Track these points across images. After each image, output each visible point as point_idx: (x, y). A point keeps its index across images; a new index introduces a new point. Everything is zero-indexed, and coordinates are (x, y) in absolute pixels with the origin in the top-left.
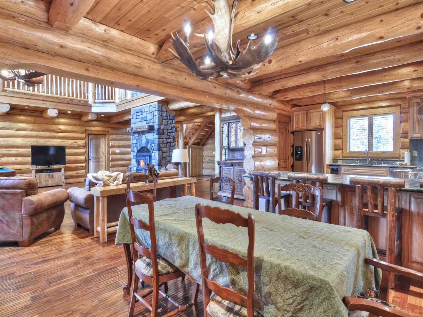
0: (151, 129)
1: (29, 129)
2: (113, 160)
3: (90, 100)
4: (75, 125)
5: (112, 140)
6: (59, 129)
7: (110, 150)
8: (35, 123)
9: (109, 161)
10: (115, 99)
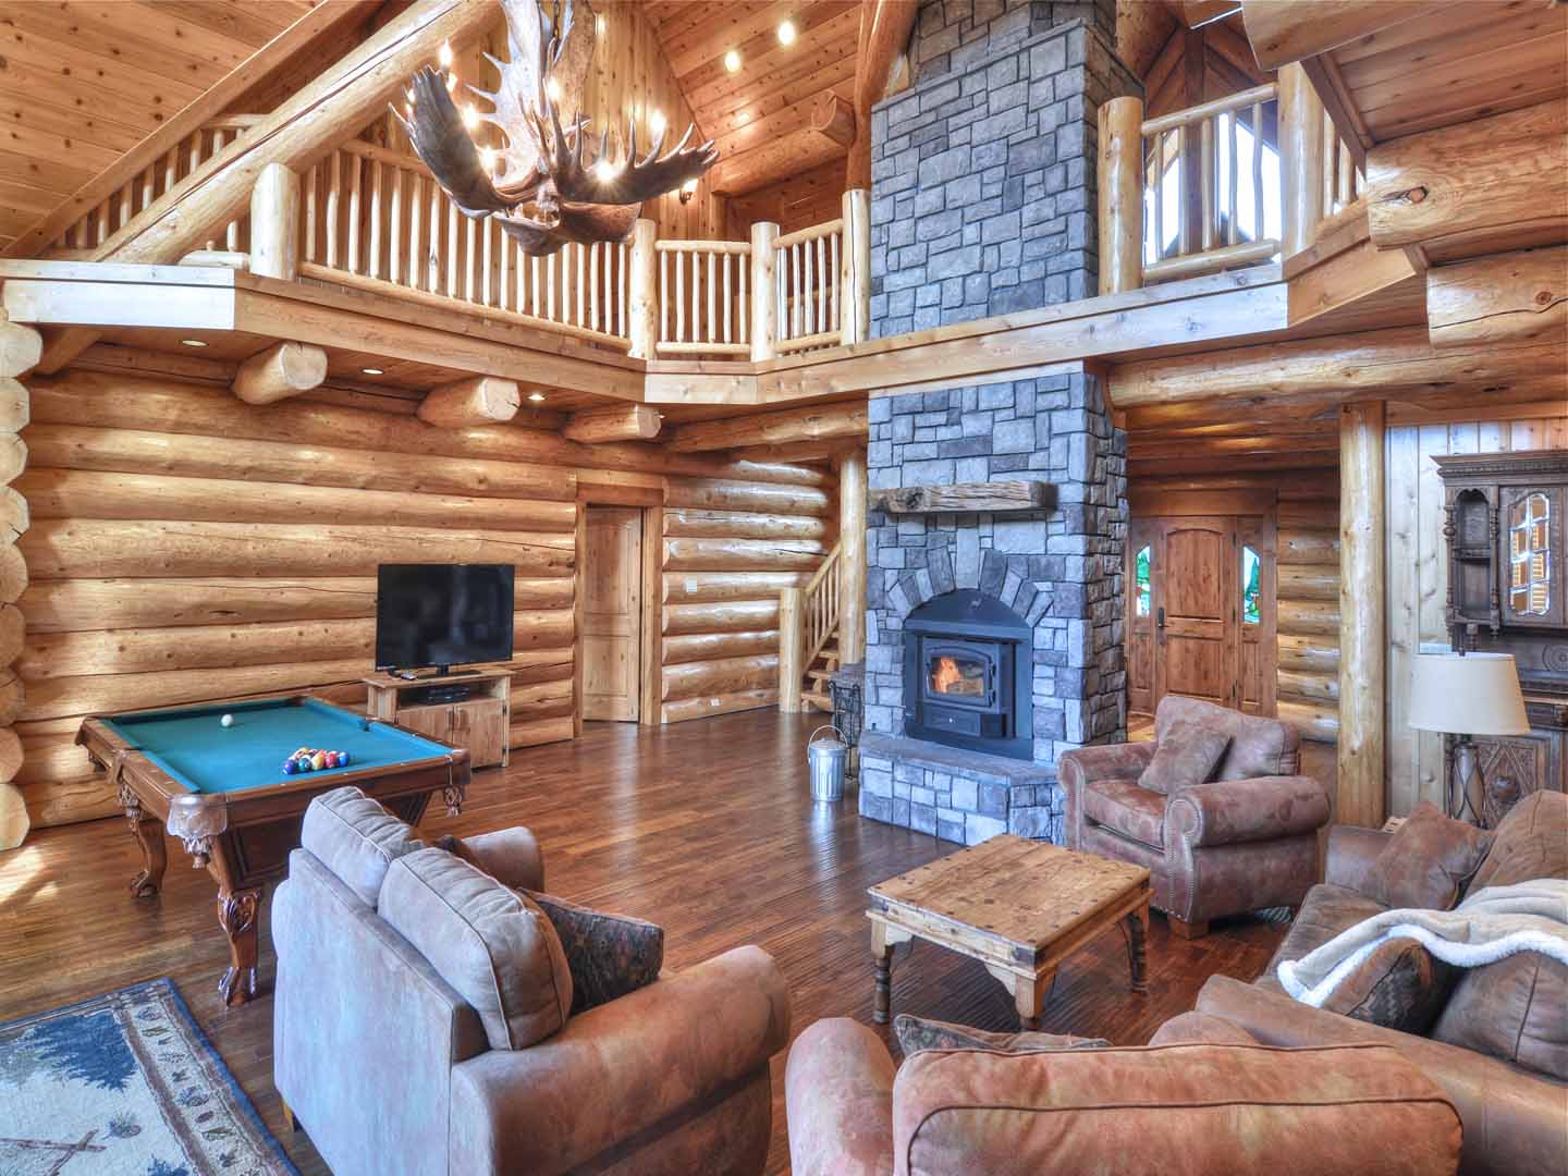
0: (1047, 502)
1: (361, 480)
2: (677, 630)
3: (639, 344)
4: (539, 461)
5: (679, 532)
6: (481, 482)
7: (667, 580)
8: (384, 448)
9: (659, 635)
10: (748, 341)
